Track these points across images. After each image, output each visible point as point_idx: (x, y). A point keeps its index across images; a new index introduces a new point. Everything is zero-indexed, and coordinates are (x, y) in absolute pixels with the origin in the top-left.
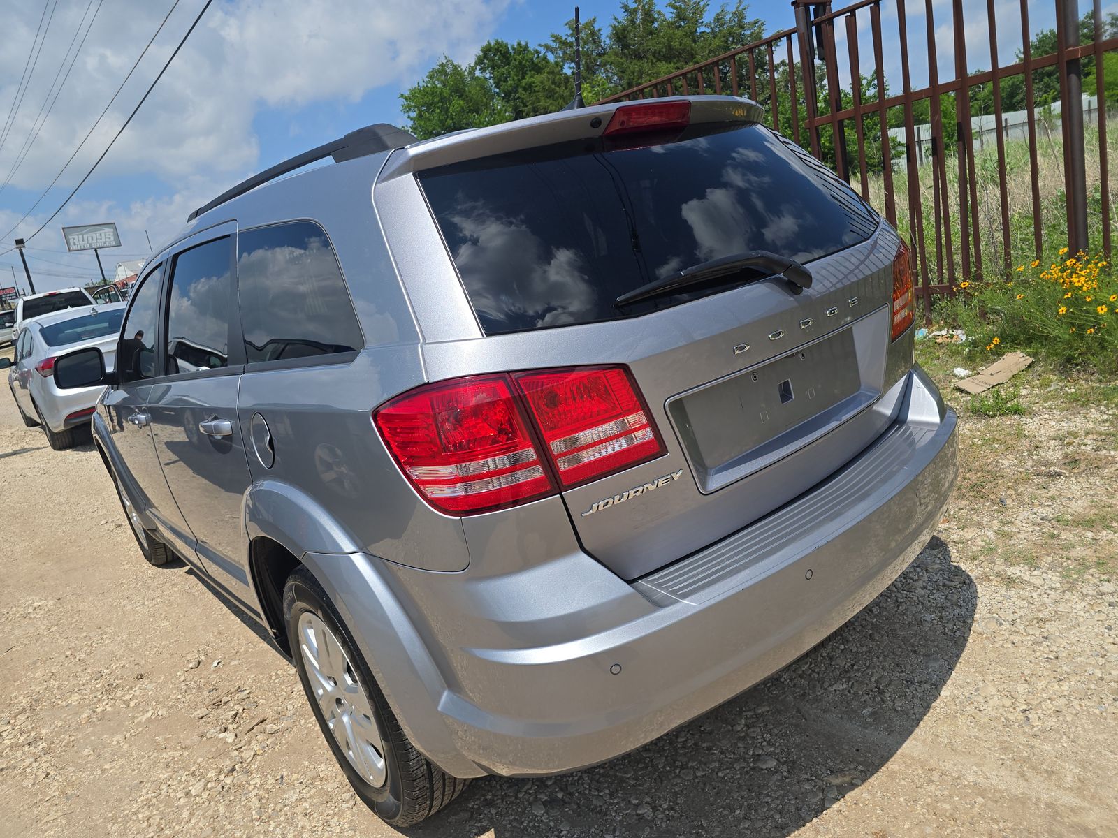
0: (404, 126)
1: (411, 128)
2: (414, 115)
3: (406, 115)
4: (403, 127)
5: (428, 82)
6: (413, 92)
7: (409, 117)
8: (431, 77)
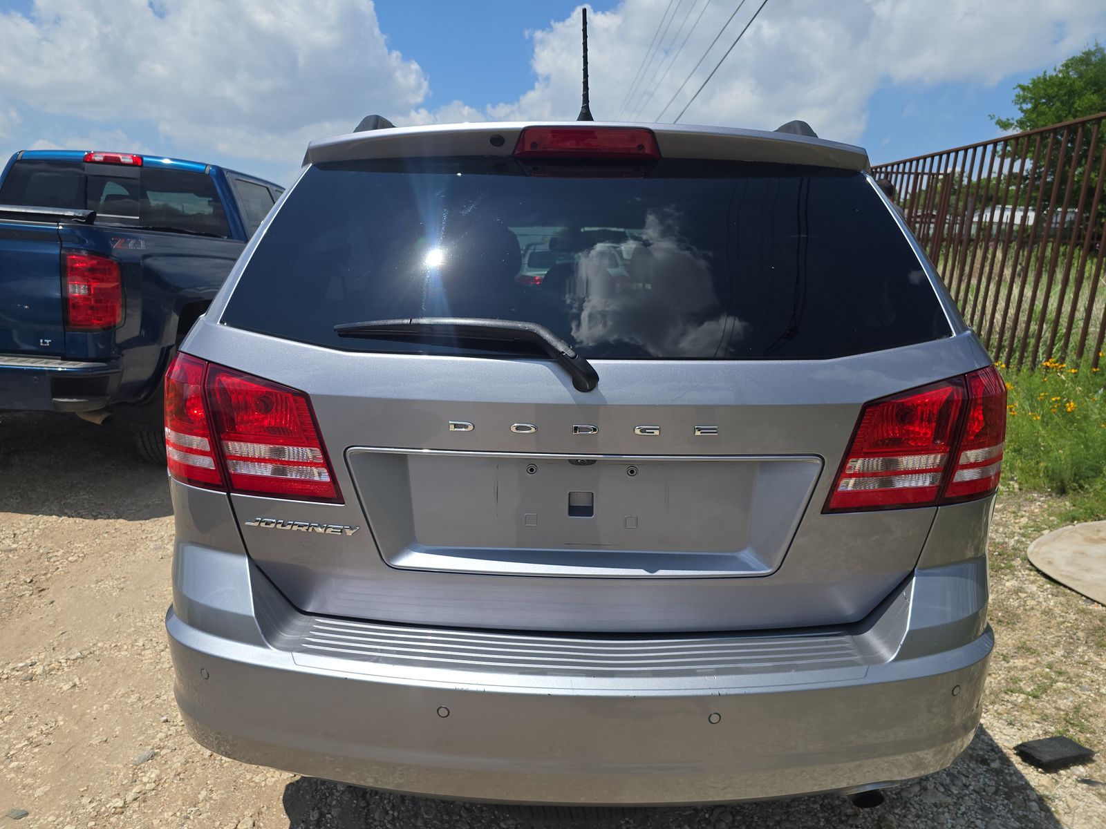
0: (1010, 118)
1: (1017, 121)
2: (1029, 106)
3: (1018, 106)
4: (1008, 120)
5: (1060, 71)
6: (1035, 83)
7: (1021, 109)
8: (1066, 66)
